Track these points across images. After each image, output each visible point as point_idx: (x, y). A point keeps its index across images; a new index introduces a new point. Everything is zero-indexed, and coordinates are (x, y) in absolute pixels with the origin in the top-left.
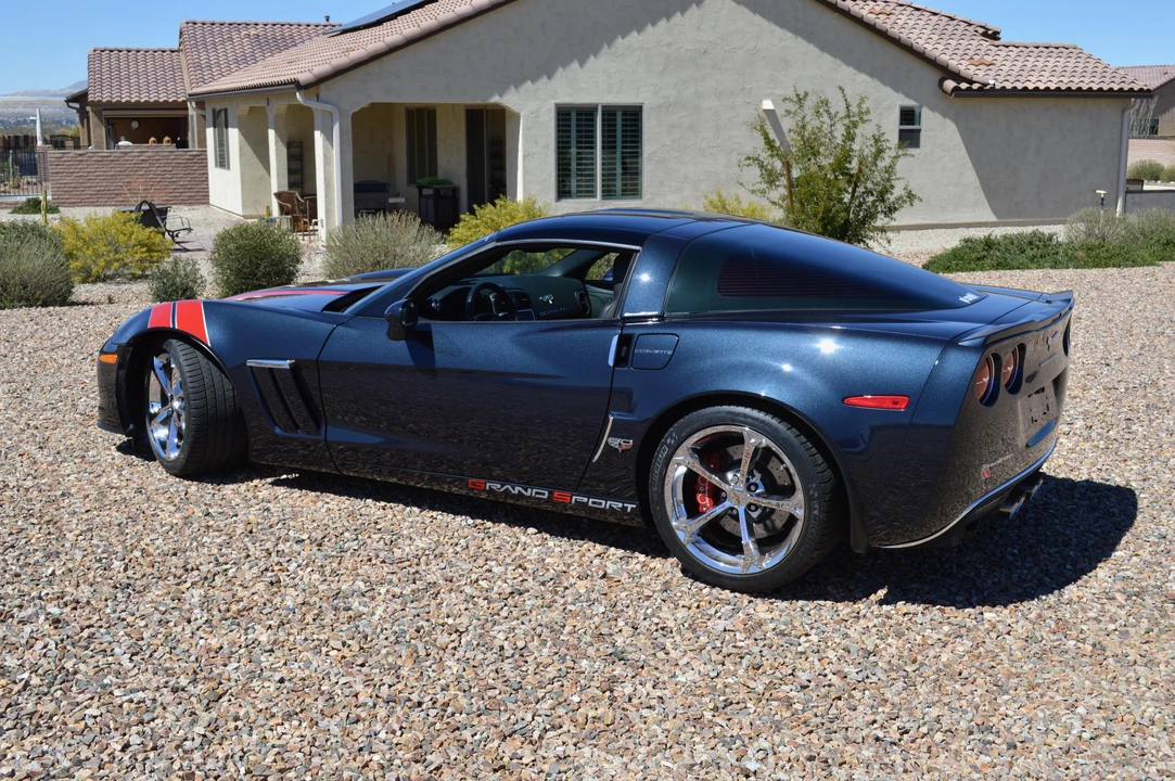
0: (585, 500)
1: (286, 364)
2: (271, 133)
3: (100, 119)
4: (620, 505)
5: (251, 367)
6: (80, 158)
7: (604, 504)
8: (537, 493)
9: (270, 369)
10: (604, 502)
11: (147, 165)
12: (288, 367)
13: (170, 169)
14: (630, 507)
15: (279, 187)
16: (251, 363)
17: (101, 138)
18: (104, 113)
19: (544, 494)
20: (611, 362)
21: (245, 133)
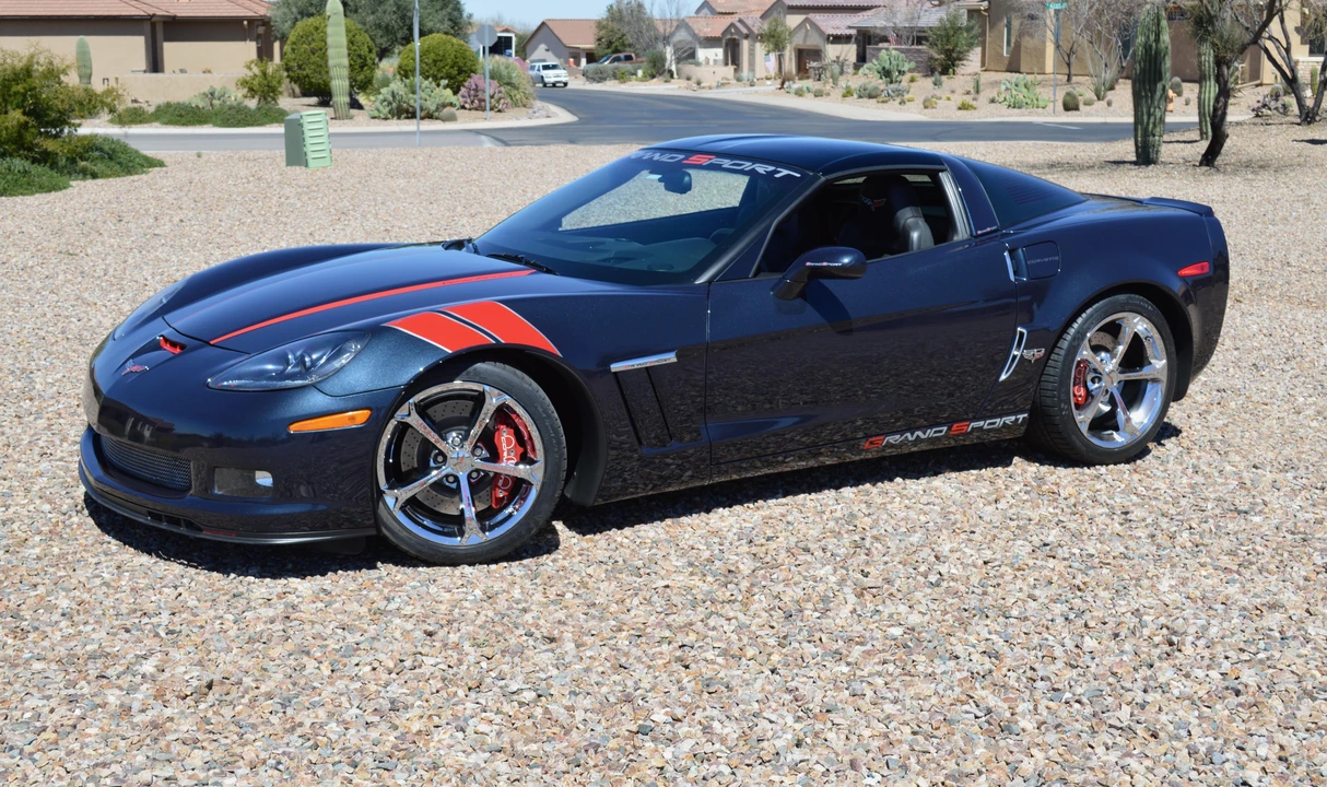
0: (982, 423)
1: (671, 358)
4: (1013, 418)
5: (615, 373)
7: (999, 422)
8: (935, 432)
9: (646, 368)
10: (998, 420)
12: (675, 360)
14: (1021, 417)
16: (616, 367)
19: (941, 431)
20: (1012, 277)
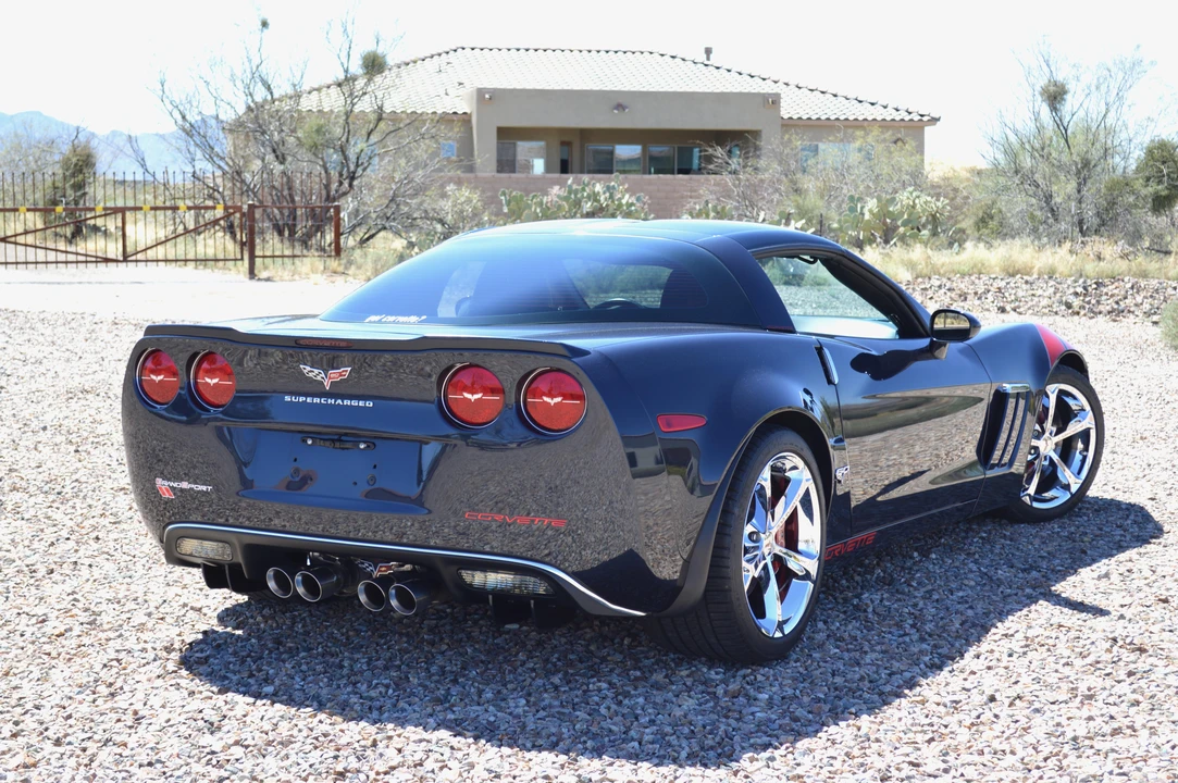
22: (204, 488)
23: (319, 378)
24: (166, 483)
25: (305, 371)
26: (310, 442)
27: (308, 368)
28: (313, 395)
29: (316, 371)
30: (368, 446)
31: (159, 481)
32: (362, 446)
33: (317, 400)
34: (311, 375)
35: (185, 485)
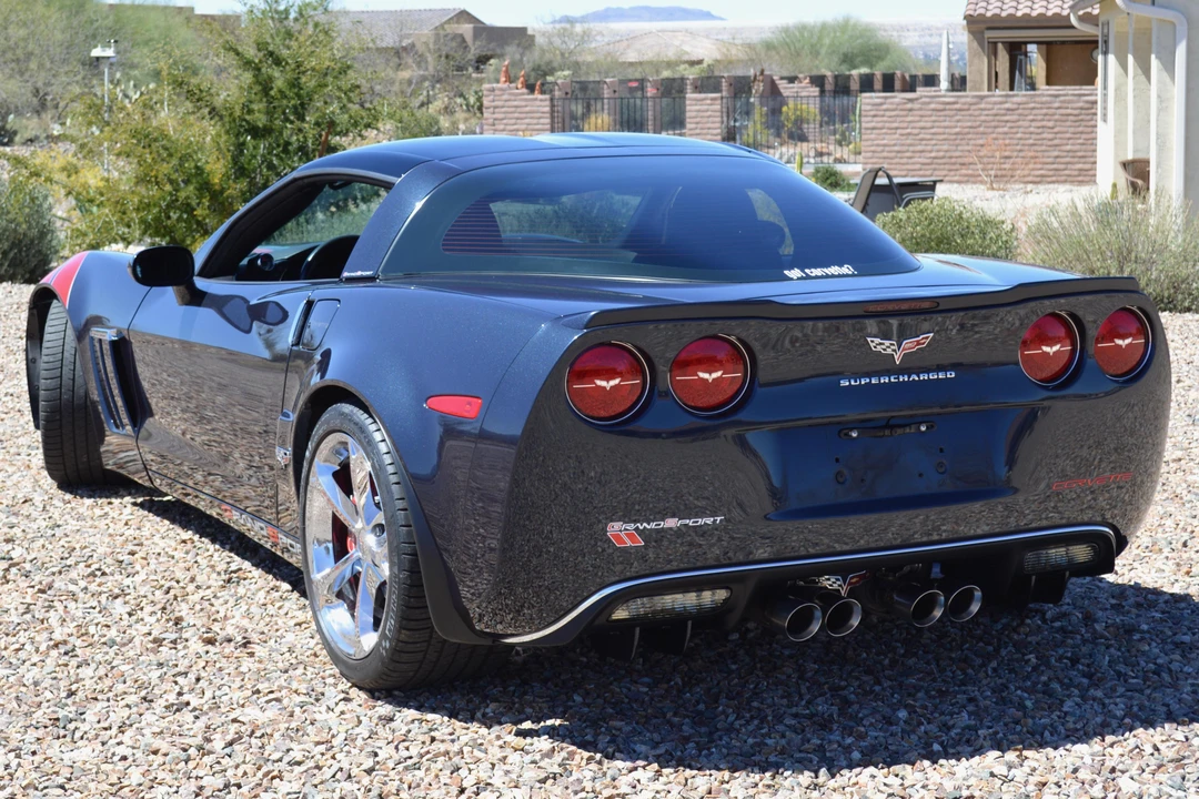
1: (108, 334)
2: (1130, 58)
3: (981, 44)
5: (92, 337)
6: (909, 106)
7: (295, 548)
9: (100, 340)
10: (294, 544)
11: (1015, 118)
12: (109, 337)
13: (1051, 124)
15: (1135, 151)
16: (92, 331)
17: (982, 74)
18: (989, 34)
20: (290, 339)
21: (1117, 58)
22: (709, 521)
23: (889, 351)
24: (631, 526)
25: (872, 345)
26: (854, 435)
27: (877, 340)
28: (879, 374)
29: (887, 343)
30: (927, 428)
31: (616, 528)
32: (923, 428)
33: (885, 380)
34: (879, 348)
35: (671, 523)
